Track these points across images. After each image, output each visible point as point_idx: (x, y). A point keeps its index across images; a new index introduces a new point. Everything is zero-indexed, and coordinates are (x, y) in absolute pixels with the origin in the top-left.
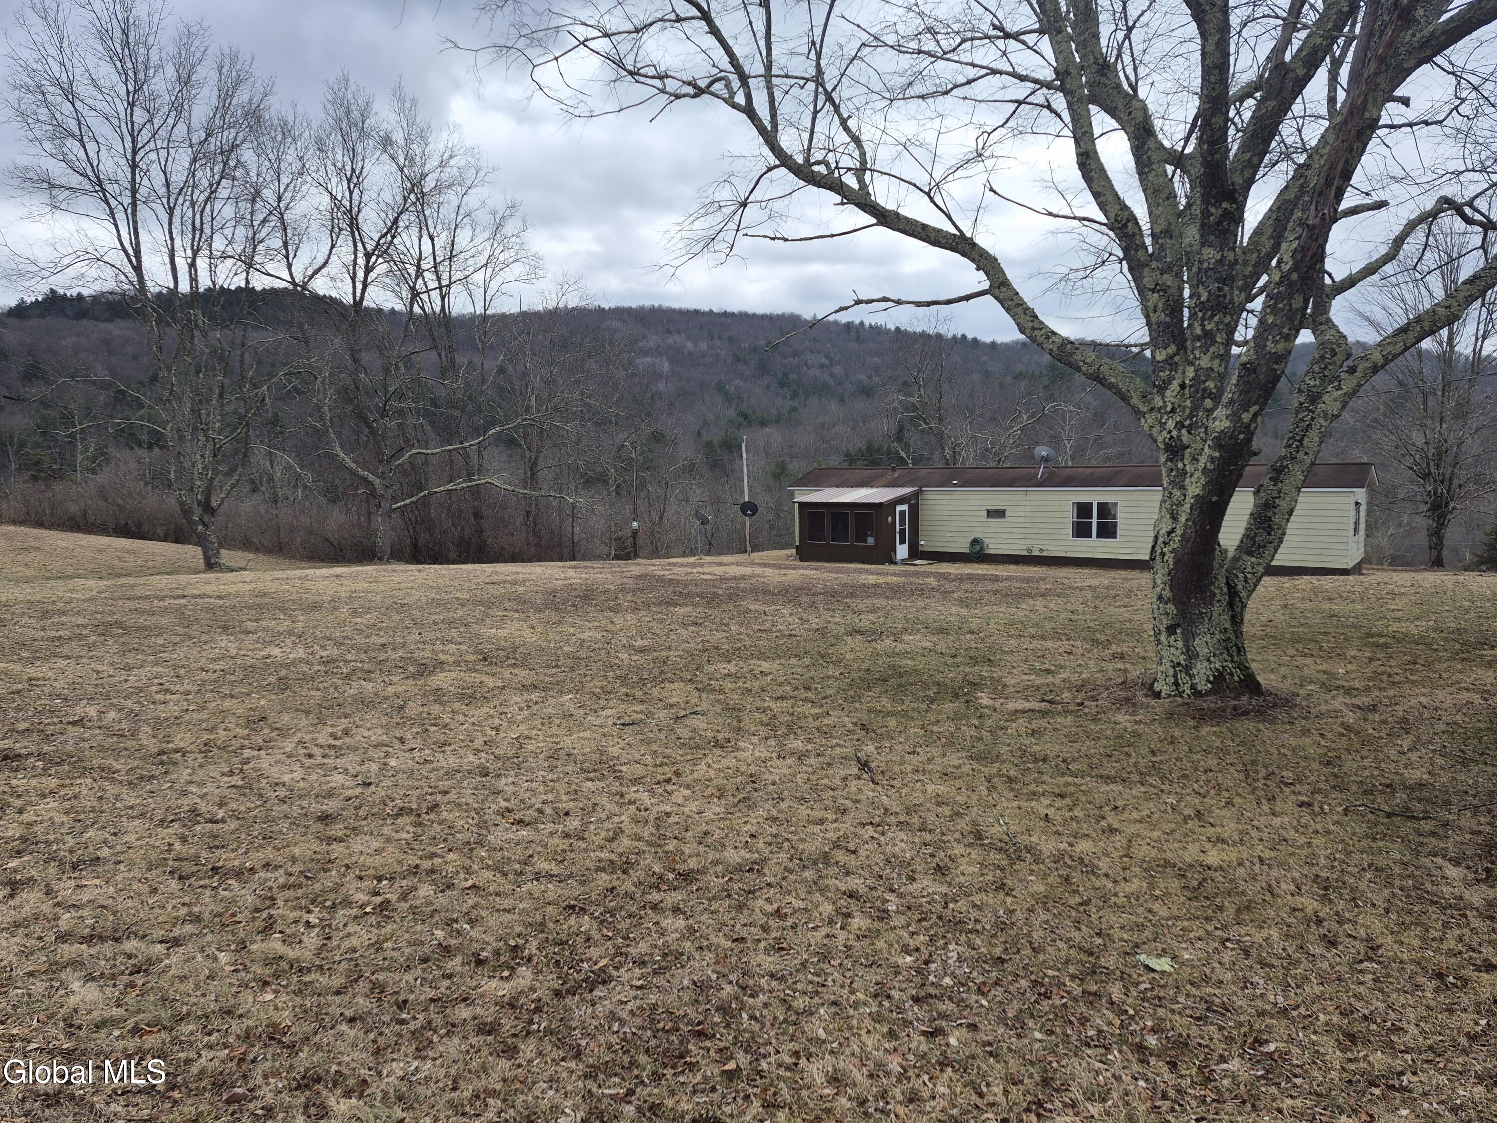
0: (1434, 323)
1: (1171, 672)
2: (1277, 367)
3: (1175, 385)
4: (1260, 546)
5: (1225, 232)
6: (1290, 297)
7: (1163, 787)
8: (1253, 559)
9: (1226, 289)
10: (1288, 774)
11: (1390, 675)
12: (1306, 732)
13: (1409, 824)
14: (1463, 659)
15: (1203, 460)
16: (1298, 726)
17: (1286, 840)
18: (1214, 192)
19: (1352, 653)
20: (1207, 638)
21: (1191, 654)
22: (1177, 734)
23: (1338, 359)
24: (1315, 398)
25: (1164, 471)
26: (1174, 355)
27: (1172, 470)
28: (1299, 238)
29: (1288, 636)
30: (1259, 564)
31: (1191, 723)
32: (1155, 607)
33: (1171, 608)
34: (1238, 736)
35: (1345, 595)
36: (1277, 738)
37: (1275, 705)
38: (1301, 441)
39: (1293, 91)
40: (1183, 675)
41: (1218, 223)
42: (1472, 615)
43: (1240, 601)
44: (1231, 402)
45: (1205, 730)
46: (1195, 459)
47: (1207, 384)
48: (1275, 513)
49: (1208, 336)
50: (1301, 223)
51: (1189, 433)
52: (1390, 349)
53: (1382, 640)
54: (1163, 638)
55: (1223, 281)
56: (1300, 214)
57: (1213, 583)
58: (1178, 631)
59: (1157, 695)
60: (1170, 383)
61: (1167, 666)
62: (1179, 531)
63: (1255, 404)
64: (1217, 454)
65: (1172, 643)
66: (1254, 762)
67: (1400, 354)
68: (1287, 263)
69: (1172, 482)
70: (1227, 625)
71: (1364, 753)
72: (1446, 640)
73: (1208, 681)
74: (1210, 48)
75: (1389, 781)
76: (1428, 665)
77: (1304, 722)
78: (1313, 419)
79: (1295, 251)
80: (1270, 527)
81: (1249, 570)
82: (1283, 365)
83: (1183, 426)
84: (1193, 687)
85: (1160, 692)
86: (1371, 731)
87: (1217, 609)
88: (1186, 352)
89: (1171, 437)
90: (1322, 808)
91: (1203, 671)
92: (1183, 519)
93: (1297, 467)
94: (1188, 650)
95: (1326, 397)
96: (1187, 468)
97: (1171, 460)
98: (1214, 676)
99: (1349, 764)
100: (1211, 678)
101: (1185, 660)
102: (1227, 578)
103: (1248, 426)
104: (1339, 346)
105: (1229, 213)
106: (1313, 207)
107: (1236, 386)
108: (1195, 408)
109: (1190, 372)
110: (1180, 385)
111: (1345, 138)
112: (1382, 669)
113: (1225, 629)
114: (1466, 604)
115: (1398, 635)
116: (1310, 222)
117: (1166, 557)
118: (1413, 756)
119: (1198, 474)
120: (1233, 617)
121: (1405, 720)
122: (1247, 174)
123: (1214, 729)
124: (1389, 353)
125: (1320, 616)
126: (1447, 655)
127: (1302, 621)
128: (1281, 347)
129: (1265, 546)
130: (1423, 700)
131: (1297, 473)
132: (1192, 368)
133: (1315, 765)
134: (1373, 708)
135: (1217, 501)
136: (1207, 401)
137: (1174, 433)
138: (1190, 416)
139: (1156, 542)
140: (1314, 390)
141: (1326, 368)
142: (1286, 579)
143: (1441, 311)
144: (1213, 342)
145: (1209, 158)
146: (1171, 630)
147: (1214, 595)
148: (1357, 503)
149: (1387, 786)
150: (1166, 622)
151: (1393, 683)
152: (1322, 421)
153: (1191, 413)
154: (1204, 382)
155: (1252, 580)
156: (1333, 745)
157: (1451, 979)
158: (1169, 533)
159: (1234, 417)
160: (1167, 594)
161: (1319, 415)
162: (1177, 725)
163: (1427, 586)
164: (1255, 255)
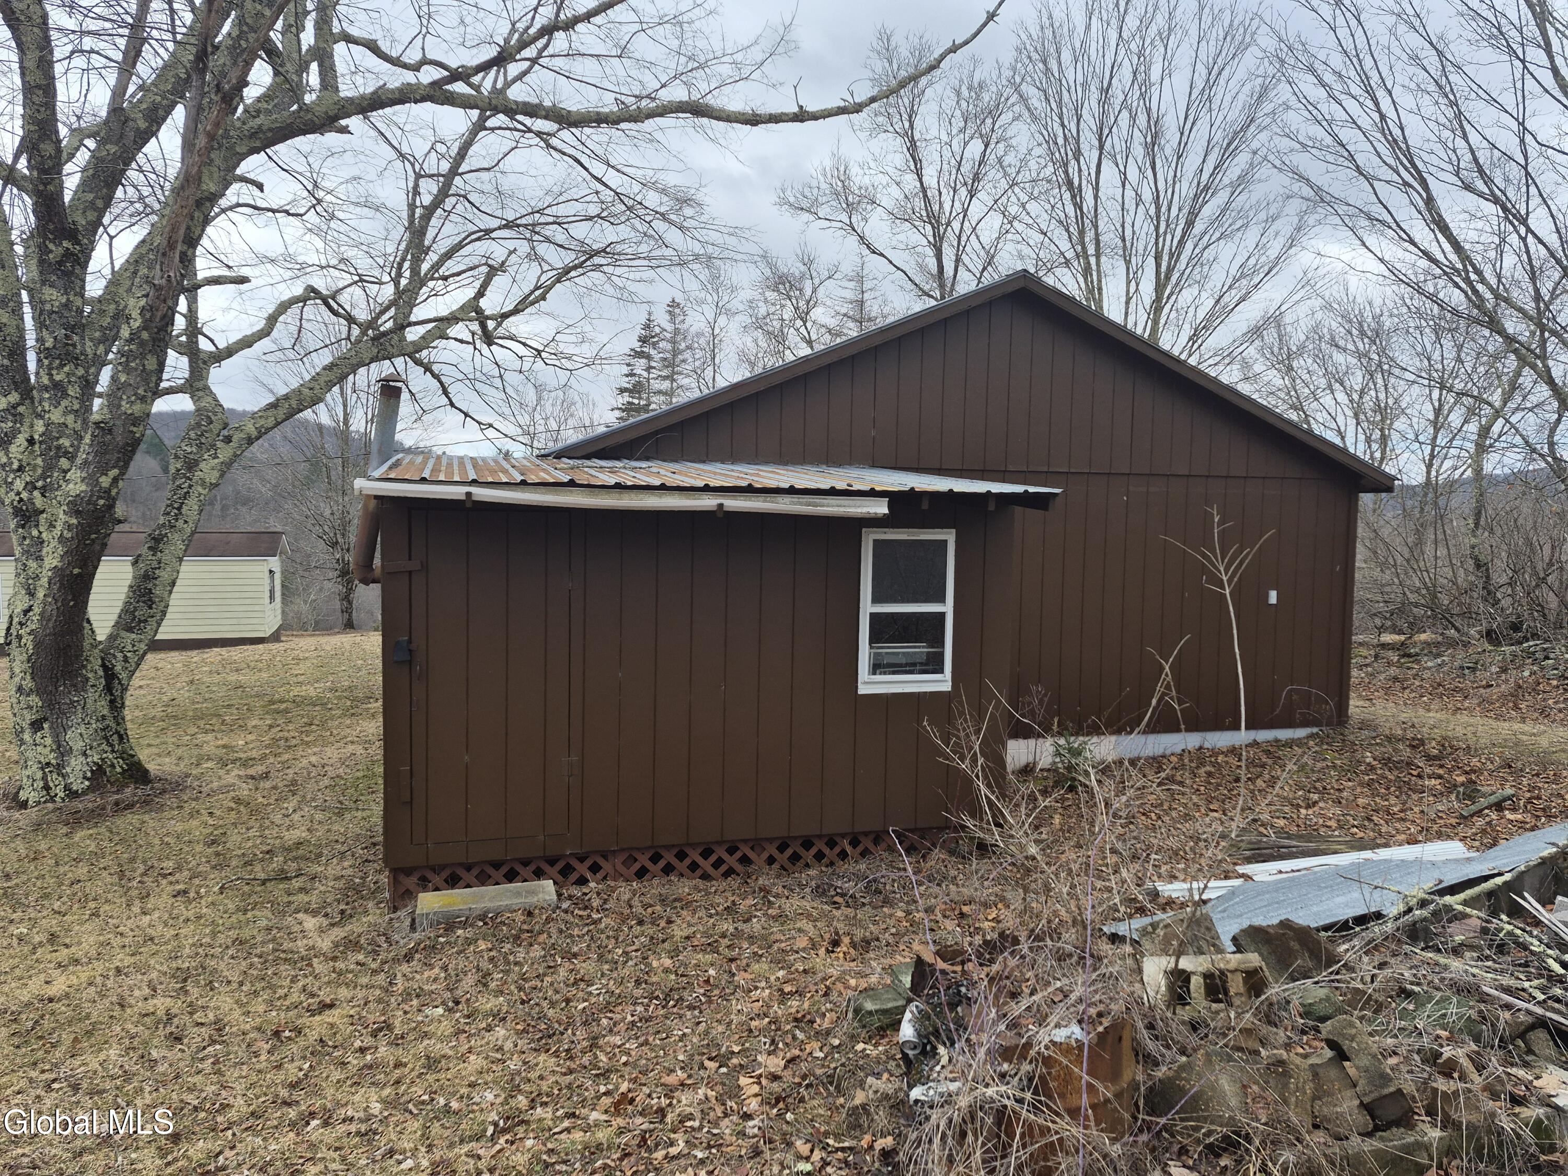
0: (300, 401)
1: (39, 774)
2: (135, 429)
3: (21, 439)
4: (140, 621)
5: (68, 274)
6: (143, 356)
7: (14, 916)
8: (133, 636)
9: (75, 338)
10: (169, 865)
11: (287, 740)
12: (196, 813)
13: (281, 886)
14: (353, 714)
15: (59, 526)
16: (187, 809)
17: (152, 939)
18: (51, 227)
19: (254, 723)
20: (82, 729)
21: (62, 750)
22: (43, 846)
23: (216, 427)
24: (192, 465)
25: (14, 539)
26: (18, 405)
27: (24, 538)
28: (146, 296)
29: (191, 713)
30: (140, 641)
31: (65, 830)
32: (14, 700)
33: (35, 700)
34: (119, 834)
35: (252, 664)
36: (162, 827)
37: (164, 791)
38: (179, 509)
39: (135, 142)
40: (55, 776)
41: (60, 263)
42: (364, 672)
43: (120, 683)
44: (86, 463)
45: (79, 835)
46: (52, 526)
47: (61, 441)
48: (155, 585)
49: (58, 389)
50: (148, 280)
51: (43, 495)
52: (262, 422)
53: (283, 706)
54: (27, 736)
55: (72, 328)
56: (146, 271)
57: (84, 667)
58: (46, 726)
59: (24, 805)
60: (14, 437)
61: (34, 769)
62: (37, 610)
63: (114, 467)
64: (74, 521)
65: (38, 740)
66: (133, 860)
67: (272, 428)
68: (135, 320)
69: (26, 552)
70: (105, 712)
71: (252, 823)
72: (339, 698)
73: (85, 778)
74: (31, 64)
75: (269, 847)
76: (322, 724)
77: (194, 804)
78: (190, 486)
79: (143, 309)
80: (150, 600)
81: (129, 648)
82: (141, 428)
83: (35, 488)
84: (67, 788)
85: (27, 801)
86: (261, 800)
87: (91, 695)
88: (33, 402)
89: (21, 500)
90: (198, 893)
91: (78, 768)
92: (41, 594)
93: (176, 536)
94: (59, 746)
95: (202, 465)
96: (44, 535)
97: (23, 527)
98: (92, 771)
99: (234, 838)
100: (89, 774)
101: (56, 758)
102: (103, 659)
103: (108, 491)
104: (215, 413)
105: (73, 254)
106: (158, 267)
107: (91, 446)
108: (49, 467)
109: (40, 427)
110: (27, 440)
111: (183, 203)
112: (281, 734)
113: (103, 716)
114: (360, 662)
115: (298, 699)
116: (156, 282)
117: (24, 641)
118: (296, 817)
119: (54, 543)
120: (112, 702)
121: (294, 783)
122: (92, 216)
123: (91, 832)
124: (262, 426)
125: (225, 688)
126: (339, 712)
127: (207, 696)
128: (137, 408)
129: (146, 621)
130: (313, 759)
131: (176, 543)
132: (41, 422)
133: (199, 848)
134: (266, 776)
135: (79, 575)
136: (63, 460)
137: (25, 495)
138: (44, 477)
139: (11, 624)
140: (191, 456)
141: (202, 435)
142: (195, 652)
143: (306, 391)
144: (65, 395)
145: (41, 187)
146: (36, 726)
147: (87, 679)
148: (271, 571)
149: (268, 852)
150: (29, 717)
151: (289, 747)
152: (200, 489)
153: (44, 472)
154: (58, 439)
155: (133, 659)
156: (221, 822)
157: (287, 1034)
158: (26, 612)
159: (91, 480)
160: (28, 683)
161: (197, 483)
162: (45, 836)
163: (329, 648)
164: (113, 306)
